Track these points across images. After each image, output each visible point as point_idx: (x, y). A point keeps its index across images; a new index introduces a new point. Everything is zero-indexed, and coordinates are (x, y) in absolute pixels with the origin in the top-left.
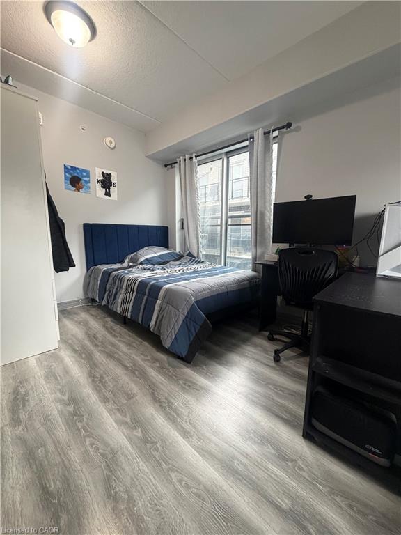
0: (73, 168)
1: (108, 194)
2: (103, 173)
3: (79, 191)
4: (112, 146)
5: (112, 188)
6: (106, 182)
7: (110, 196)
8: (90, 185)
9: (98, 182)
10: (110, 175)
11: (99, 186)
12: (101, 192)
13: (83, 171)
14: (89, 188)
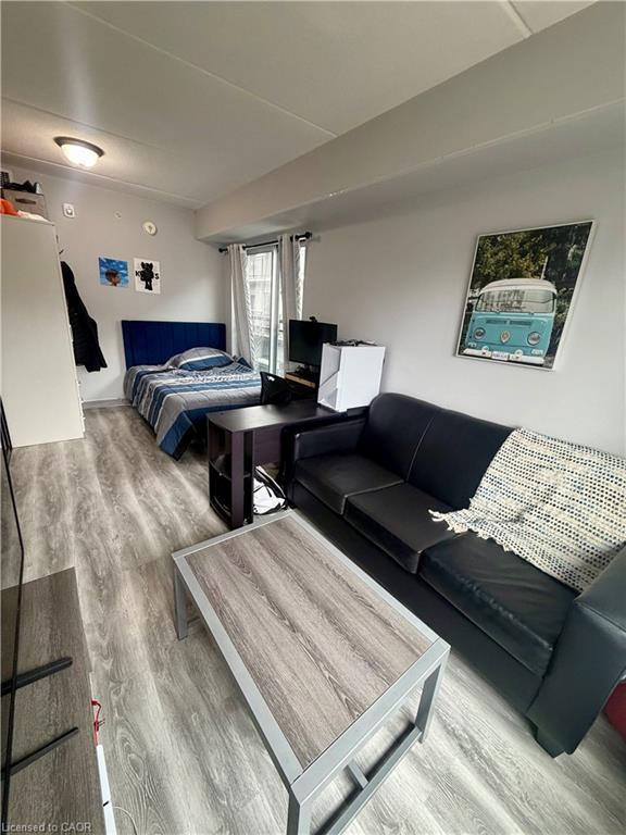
0: (109, 261)
1: (149, 287)
2: (143, 264)
3: (115, 285)
4: (153, 231)
5: (153, 280)
6: (147, 274)
7: (151, 289)
8: (128, 278)
9: (137, 274)
10: (151, 266)
11: (138, 279)
12: (140, 285)
13: (121, 263)
14: (127, 281)
